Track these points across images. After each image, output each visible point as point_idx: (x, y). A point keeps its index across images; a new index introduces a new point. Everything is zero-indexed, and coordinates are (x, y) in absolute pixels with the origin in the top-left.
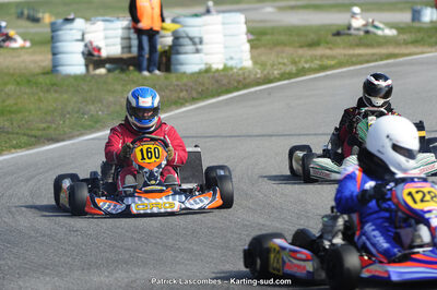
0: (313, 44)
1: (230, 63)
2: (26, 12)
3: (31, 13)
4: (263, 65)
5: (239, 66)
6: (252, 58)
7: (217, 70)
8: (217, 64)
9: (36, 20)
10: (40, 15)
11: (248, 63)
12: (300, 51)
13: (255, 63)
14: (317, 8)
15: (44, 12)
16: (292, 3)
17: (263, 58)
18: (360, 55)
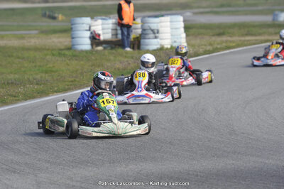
0: (220, 35)
1: (174, 45)
2: (47, 13)
3: (51, 14)
4: (193, 46)
6: (187, 42)
7: (167, 49)
8: (167, 45)
9: (54, 18)
10: (56, 15)
12: (213, 38)
13: (188, 44)
15: (58, 14)
16: (202, 10)
17: (193, 42)
18: (248, 40)
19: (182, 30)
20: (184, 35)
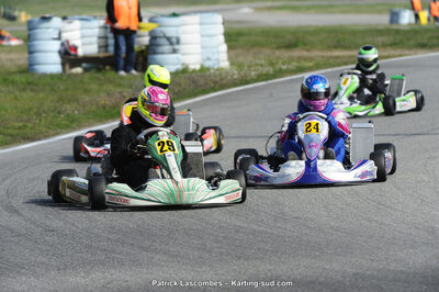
0: (291, 46)
1: (207, 64)
2: (2, 11)
3: (8, 11)
4: (240, 66)
5: (216, 67)
6: (230, 58)
7: (194, 71)
8: (194, 64)
9: (12, 18)
10: (16, 13)
11: (225, 64)
12: (277, 53)
13: (232, 64)
14: (294, 9)
15: (20, 11)
16: (269, 4)
17: (241, 59)
18: (338, 57)
19: (222, 38)
20: (224, 47)
